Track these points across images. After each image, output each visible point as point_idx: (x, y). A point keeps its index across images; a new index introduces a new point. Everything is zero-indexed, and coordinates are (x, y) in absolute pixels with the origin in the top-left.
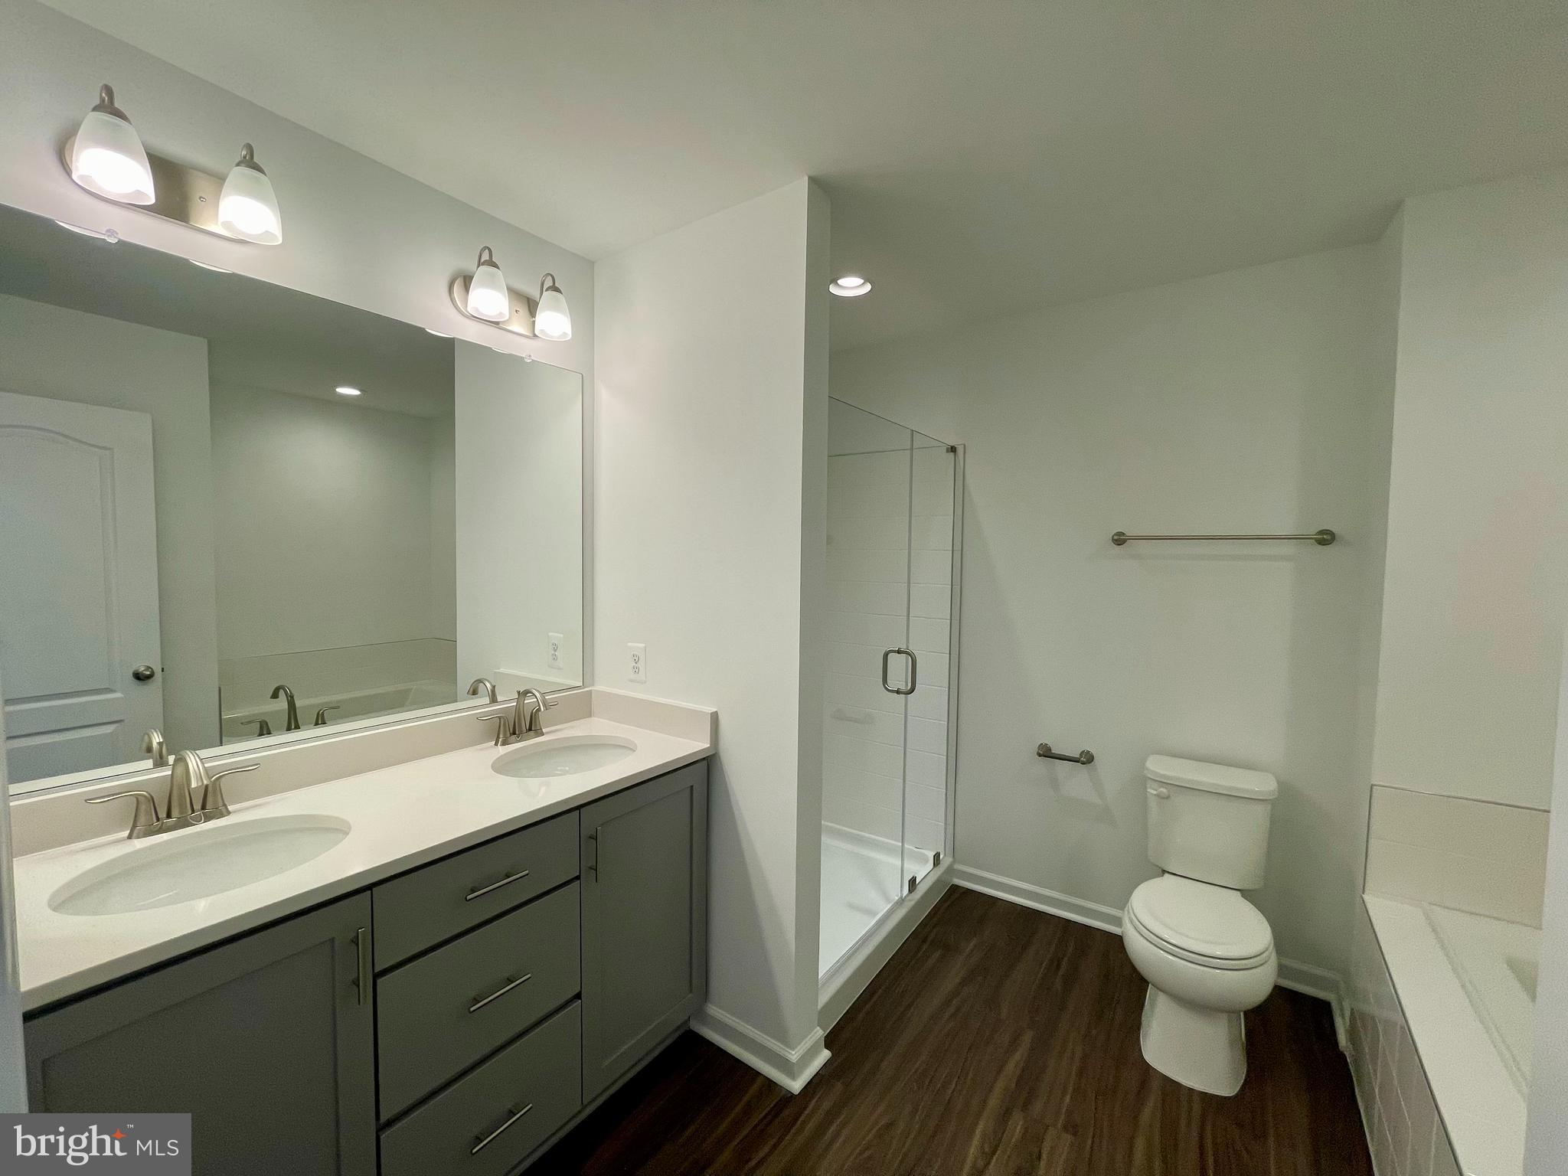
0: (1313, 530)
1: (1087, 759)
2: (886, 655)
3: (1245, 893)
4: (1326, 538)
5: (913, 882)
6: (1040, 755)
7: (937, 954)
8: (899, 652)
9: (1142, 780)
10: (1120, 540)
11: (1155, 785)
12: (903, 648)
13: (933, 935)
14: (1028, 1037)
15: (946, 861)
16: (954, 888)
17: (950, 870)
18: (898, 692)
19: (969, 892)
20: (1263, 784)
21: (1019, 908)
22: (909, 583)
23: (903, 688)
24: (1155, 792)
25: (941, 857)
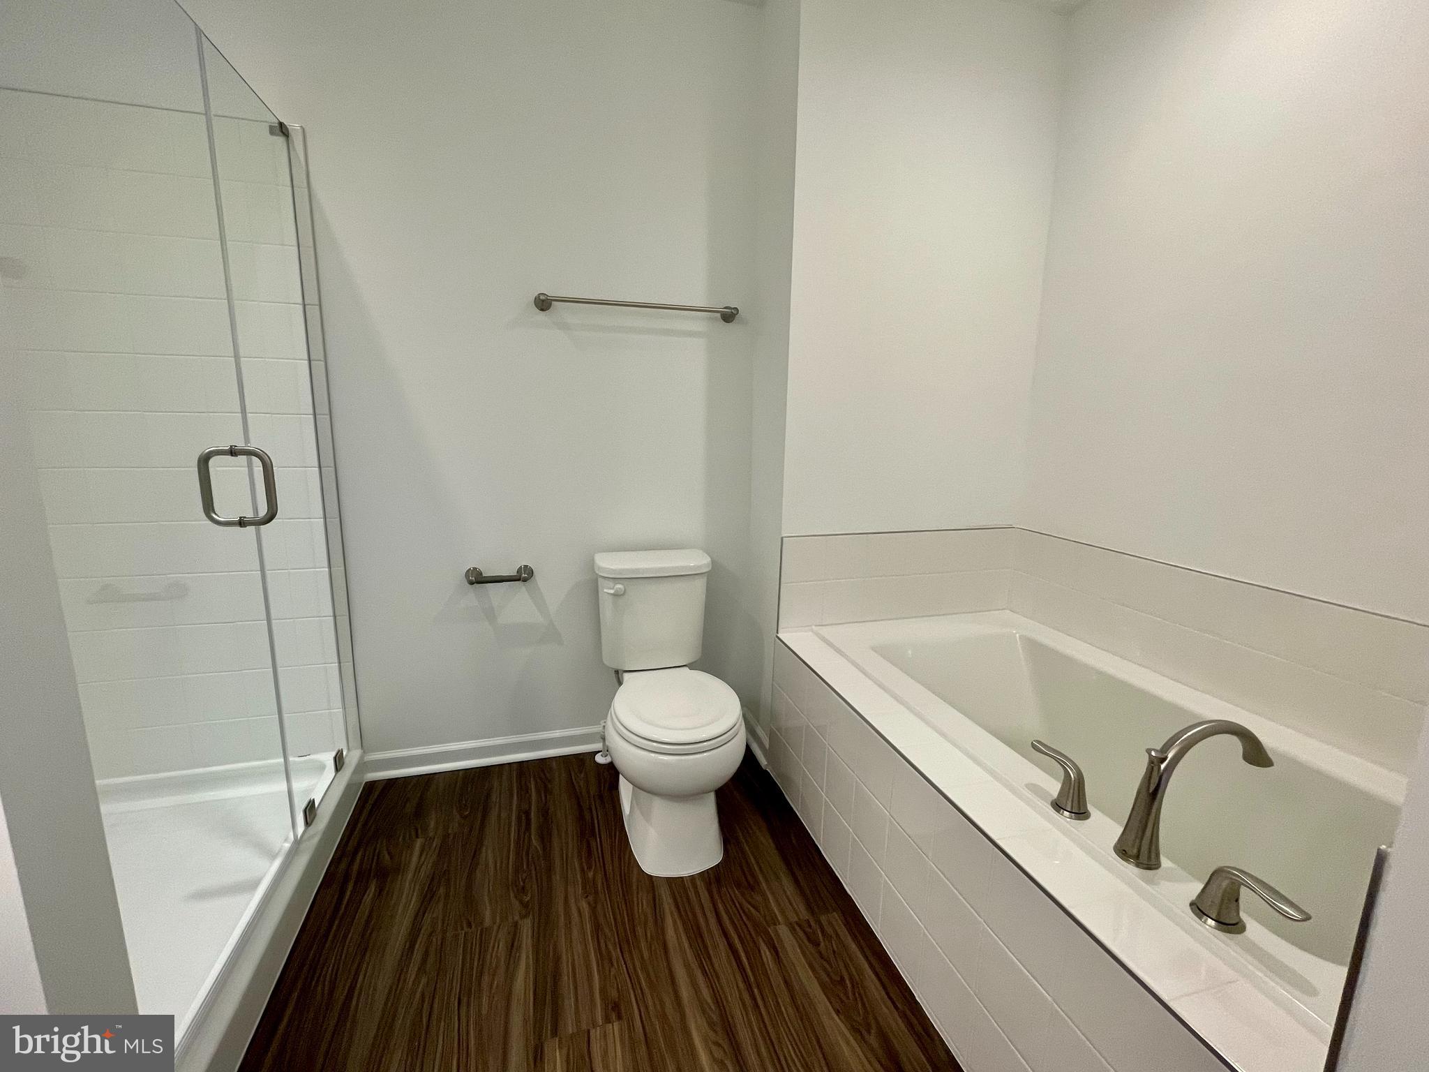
0: (720, 304)
1: (524, 576)
2: (204, 461)
3: (691, 666)
4: (729, 316)
5: (310, 810)
6: (471, 583)
7: (373, 888)
8: (233, 452)
9: (592, 584)
10: (543, 304)
11: (611, 584)
12: (240, 444)
13: (356, 867)
14: (527, 927)
15: (352, 758)
16: (370, 786)
17: (362, 766)
18: (242, 523)
19: (391, 782)
20: (697, 560)
21: (461, 773)
22: (237, 356)
23: (249, 514)
24: (612, 591)
25: (344, 753)
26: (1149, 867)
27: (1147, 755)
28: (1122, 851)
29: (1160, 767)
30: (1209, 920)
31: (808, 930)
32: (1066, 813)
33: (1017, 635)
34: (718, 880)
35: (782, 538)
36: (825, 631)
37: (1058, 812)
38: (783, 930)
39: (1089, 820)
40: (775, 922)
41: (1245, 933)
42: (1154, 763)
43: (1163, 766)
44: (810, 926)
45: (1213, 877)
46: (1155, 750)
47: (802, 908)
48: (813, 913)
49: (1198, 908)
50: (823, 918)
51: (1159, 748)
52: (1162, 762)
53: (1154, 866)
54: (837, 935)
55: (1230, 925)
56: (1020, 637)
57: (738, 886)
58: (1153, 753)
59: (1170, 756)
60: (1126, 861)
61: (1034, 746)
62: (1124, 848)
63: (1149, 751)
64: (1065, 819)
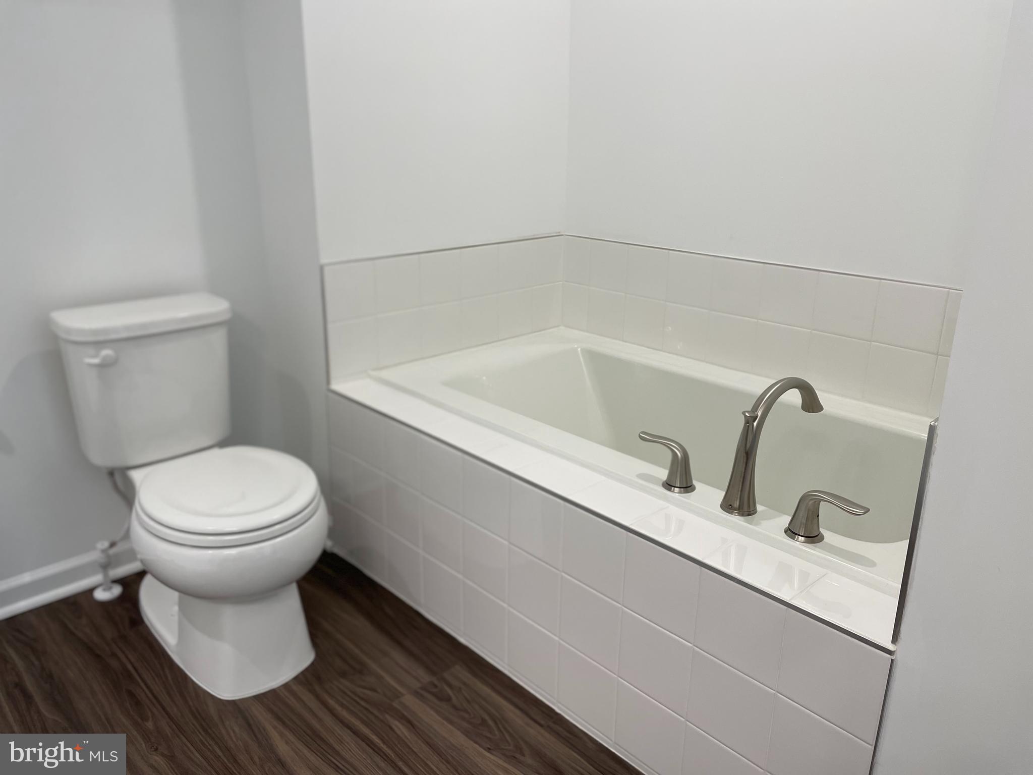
20: (211, 306)
24: (94, 361)
26: (750, 514)
27: (743, 416)
28: (727, 506)
29: (753, 425)
30: (800, 537)
31: (434, 690)
32: (677, 490)
33: (579, 349)
34: (319, 679)
35: (322, 268)
36: (385, 374)
37: (670, 490)
38: (409, 700)
39: (695, 491)
40: (397, 695)
41: (824, 540)
42: (749, 421)
43: (755, 424)
44: (436, 686)
45: (801, 503)
46: (748, 412)
47: (421, 673)
48: (433, 673)
49: (791, 532)
50: (446, 675)
51: (750, 410)
52: (754, 421)
53: (752, 512)
54: (465, 684)
55: (813, 538)
56: (582, 350)
57: (343, 674)
58: (747, 414)
59: (759, 414)
60: (731, 513)
61: (641, 437)
62: (729, 504)
63: (744, 413)
64: (676, 495)
